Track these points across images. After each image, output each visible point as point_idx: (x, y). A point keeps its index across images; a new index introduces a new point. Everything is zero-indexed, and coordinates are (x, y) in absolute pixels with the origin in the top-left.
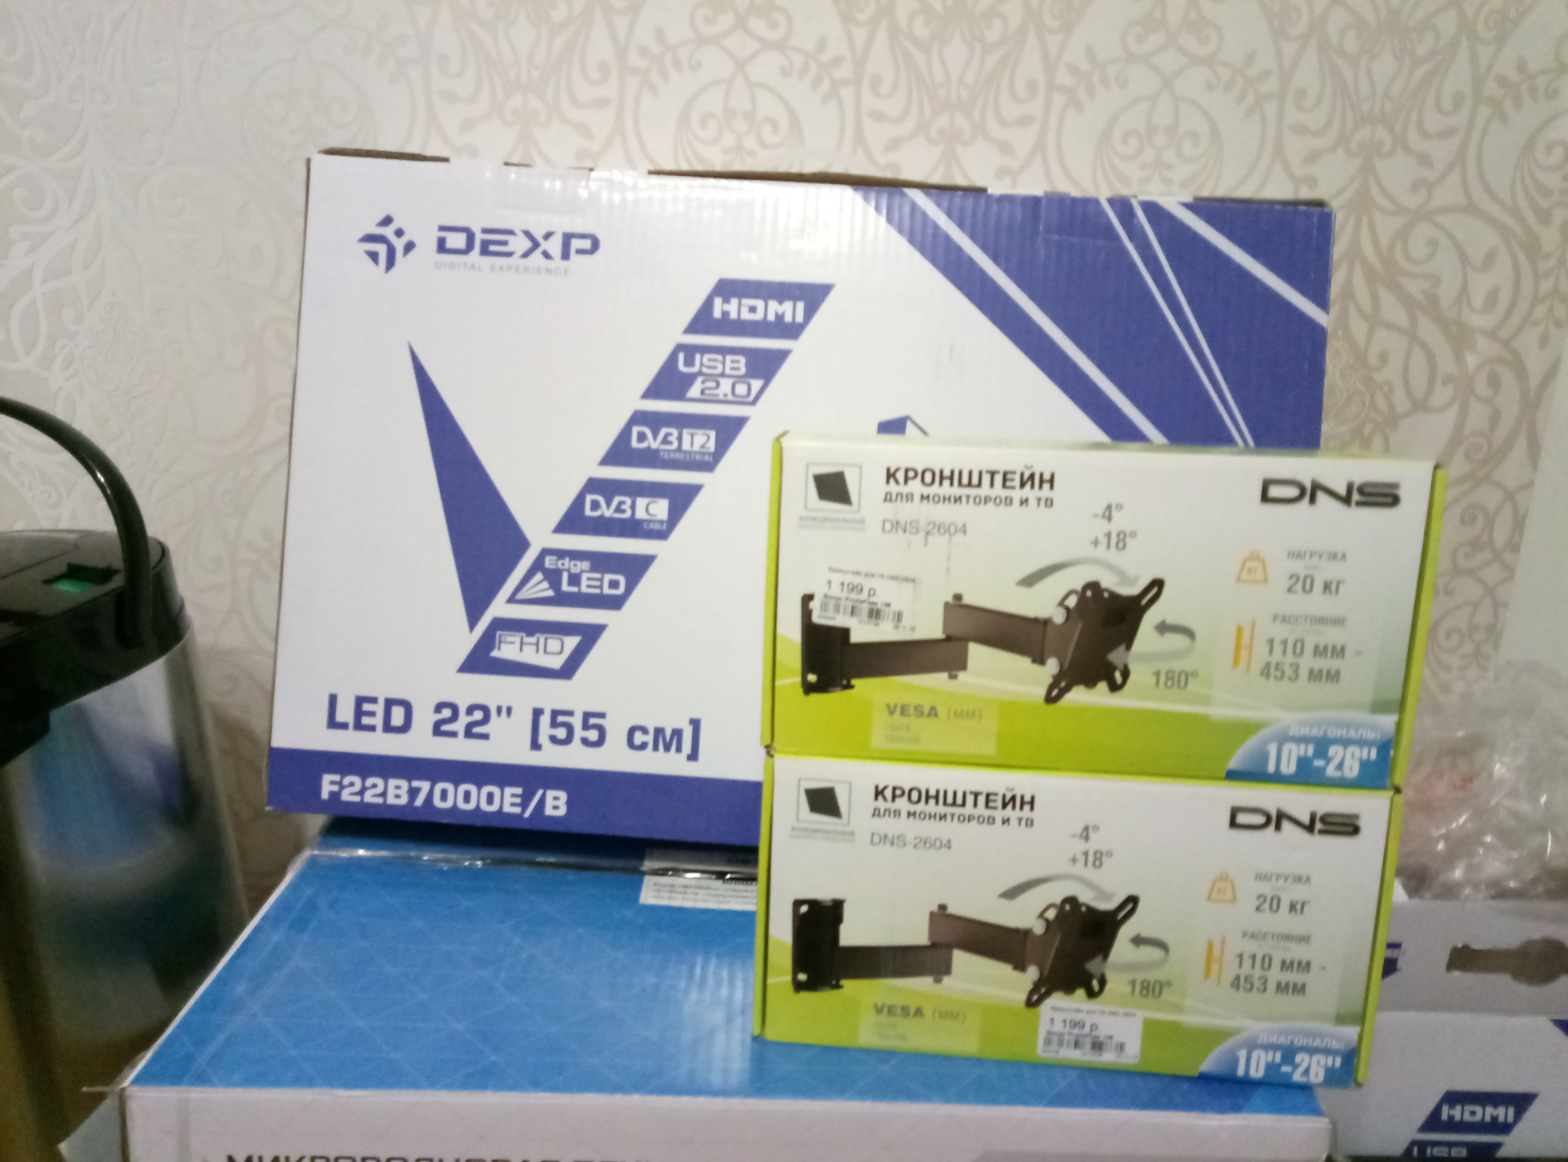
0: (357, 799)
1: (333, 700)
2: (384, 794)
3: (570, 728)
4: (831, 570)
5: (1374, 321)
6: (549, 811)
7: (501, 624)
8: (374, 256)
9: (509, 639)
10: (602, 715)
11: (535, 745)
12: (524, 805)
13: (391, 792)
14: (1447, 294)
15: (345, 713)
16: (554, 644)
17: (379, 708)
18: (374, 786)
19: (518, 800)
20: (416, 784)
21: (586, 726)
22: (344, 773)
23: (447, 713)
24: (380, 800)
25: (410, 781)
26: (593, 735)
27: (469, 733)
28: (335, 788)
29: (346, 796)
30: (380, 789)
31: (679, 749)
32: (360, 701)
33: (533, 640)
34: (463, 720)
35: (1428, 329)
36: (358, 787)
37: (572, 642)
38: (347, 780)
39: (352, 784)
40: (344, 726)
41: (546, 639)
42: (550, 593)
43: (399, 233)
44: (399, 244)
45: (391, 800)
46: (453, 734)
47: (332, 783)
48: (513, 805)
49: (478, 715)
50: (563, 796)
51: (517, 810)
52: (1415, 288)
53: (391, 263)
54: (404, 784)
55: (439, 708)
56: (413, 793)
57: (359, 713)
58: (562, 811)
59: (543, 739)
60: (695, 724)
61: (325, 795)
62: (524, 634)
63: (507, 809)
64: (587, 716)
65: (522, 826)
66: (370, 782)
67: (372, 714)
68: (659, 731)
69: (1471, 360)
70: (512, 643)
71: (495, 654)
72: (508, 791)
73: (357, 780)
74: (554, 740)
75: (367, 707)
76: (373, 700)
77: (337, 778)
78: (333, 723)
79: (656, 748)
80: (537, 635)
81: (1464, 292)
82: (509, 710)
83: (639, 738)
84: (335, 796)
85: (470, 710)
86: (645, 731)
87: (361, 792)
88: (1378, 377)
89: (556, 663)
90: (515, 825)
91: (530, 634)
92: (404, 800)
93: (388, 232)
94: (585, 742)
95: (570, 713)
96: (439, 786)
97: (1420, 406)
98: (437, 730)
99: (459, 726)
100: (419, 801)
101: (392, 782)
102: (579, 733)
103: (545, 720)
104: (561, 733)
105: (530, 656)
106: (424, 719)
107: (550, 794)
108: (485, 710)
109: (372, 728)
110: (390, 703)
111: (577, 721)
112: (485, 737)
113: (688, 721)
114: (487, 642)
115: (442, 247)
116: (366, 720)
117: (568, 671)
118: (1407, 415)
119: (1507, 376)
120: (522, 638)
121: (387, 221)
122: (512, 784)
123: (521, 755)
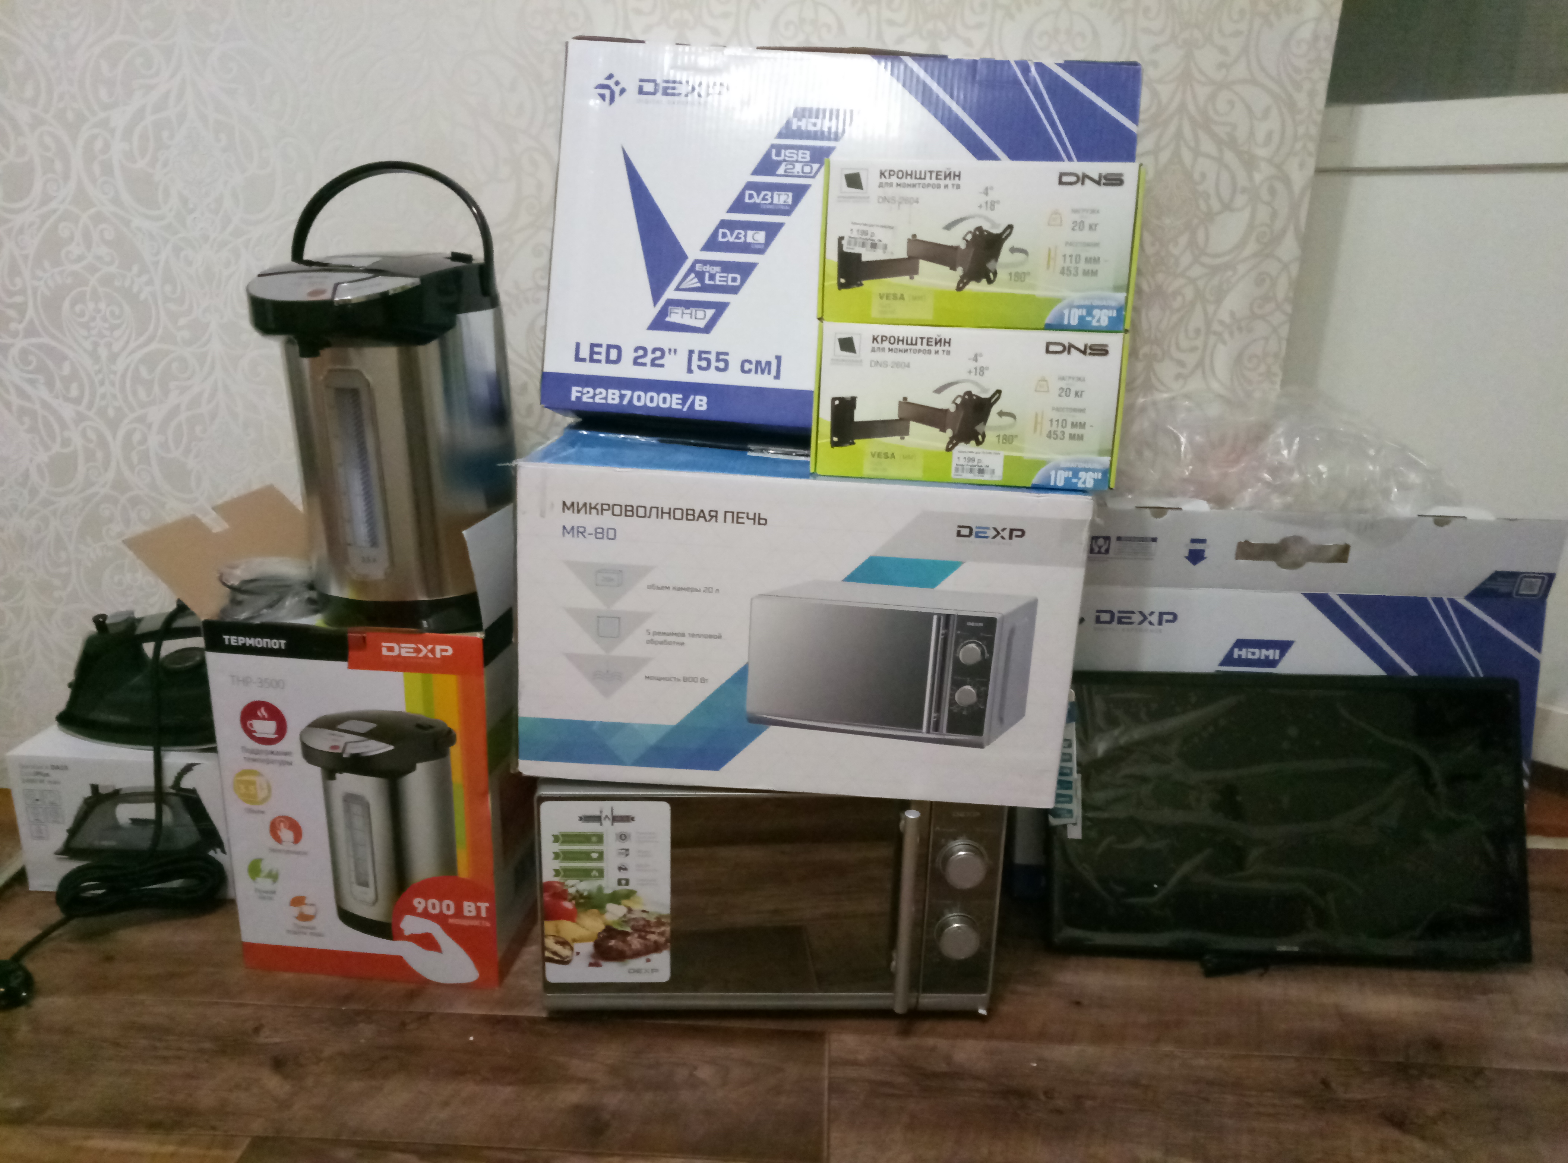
0: (591, 400)
1: (578, 346)
2: (606, 398)
3: (709, 361)
4: (854, 223)
5: (1197, 153)
6: (697, 407)
7: (671, 303)
8: (603, 97)
9: (676, 311)
10: (727, 354)
11: (690, 371)
12: (683, 404)
13: (610, 396)
14: (1241, 133)
15: (585, 353)
16: (700, 313)
17: (603, 350)
18: (601, 393)
19: (680, 401)
20: (623, 392)
21: (718, 360)
22: (584, 386)
23: (641, 353)
24: (603, 401)
25: (620, 391)
26: (721, 365)
27: (653, 364)
28: (579, 395)
29: (585, 399)
30: (604, 395)
31: (769, 373)
32: (593, 346)
33: (688, 311)
34: (650, 356)
35: (1229, 157)
36: (591, 394)
37: (710, 312)
38: (586, 390)
39: (588, 392)
40: (583, 360)
41: (696, 311)
42: (699, 285)
43: (617, 83)
44: (617, 90)
45: (610, 401)
46: (644, 364)
47: (578, 391)
48: (677, 404)
49: (658, 354)
50: (705, 399)
51: (680, 407)
52: (1222, 131)
53: (612, 100)
54: (617, 392)
55: (636, 350)
56: (622, 397)
57: (592, 353)
58: (704, 408)
59: (694, 367)
60: (779, 358)
61: (573, 398)
62: (684, 308)
63: (674, 406)
64: (718, 354)
65: (683, 416)
66: (598, 391)
67: (599, 353)
68: (758, 363)
69: (1258, 177)
70: (677, 313)
71: (668, 319)
72: (675, 396)
73: (591, 390)
74: (700, 367)
75: (596, 349)
76: (600, 346)
77: (580, 389)
78: (578, 359)
79: (756, 372)
80: (691, 308)
81: (1252, 134)
82: (675, 351)
83: (747, 366)
84: (579, 399)
85: (654, 350)
86: (750, 362)
87: (593, 397)
88: (1201, 188)
89: (701, 324)
90: (677, 416)
91: (687, 308)
92: (617, 401)
93: (611, 83)
94: (718, 369)
95: (708, 353)
96: (636, 394)
97: (1227, 207)
98: (636, 363)
99: (647, 360)
100: (625, 402)
101: (610, 391)
102: (714, 364)
103: (695, 357)
104: (704, 364)
105: (687, 320)
106: (628, 355)
107: (698, 398)
108: (662, 350)
109: (599, 361)
110: (609, 347)
111: (713, 357)
112: (662, 366)
113: (774, 357)
114: (663, 312)
115: (641, 91)
116: (596, 357)
117: (708, 329)
118: (1219, 213)
119: (1280, 187)
120: (683, 311)
121: (610, 77)
122: (676, 393)
123: (682, 376)
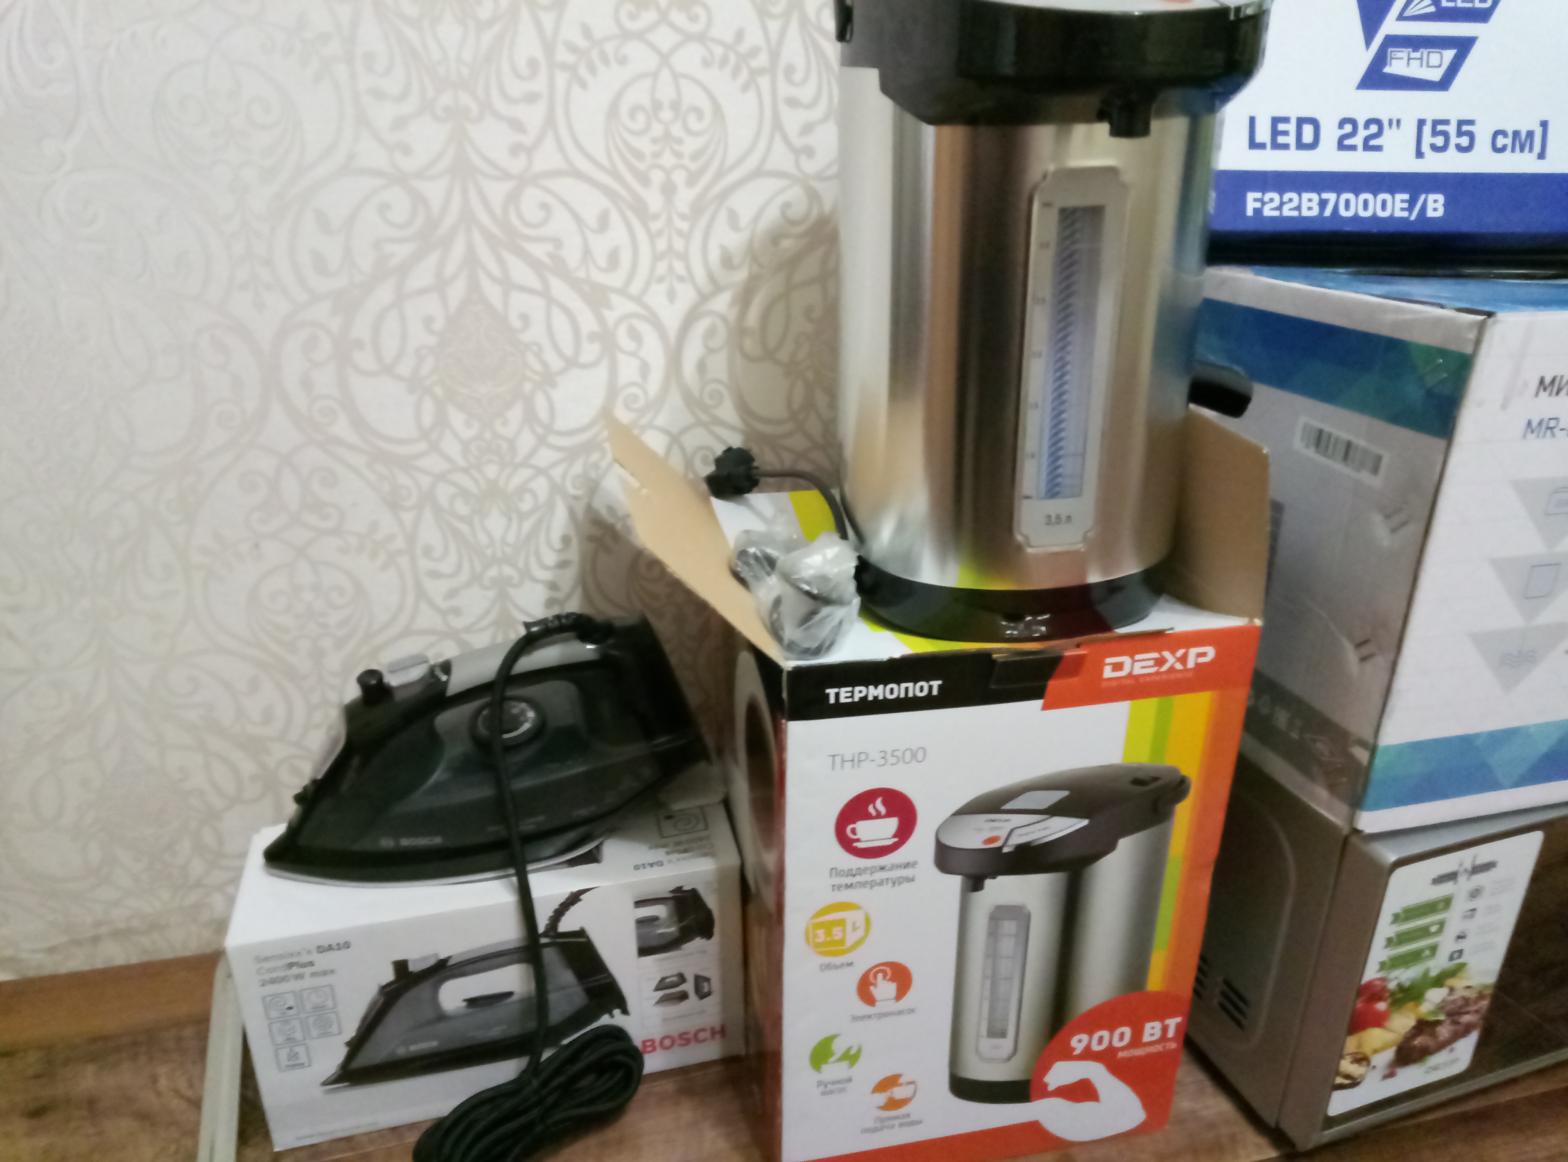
0: (1276, 213)
1: (1252, 120)
2: (1298, 208)
3: (1446, 134)
6: (1430, 214)
7: (1393, 41)
9: (1399, 55)
10: (1471, 122)
11: (1419, 154)
12: (1410, 209)
13: (1305, 205)
15: (1263, 134)
16: (1434, 58)
17: (1292, 127)
18: (1291, 200)
19: (1406, 205)
20: (1325, 196)
21: (1460, 134)
22: (1264, 190)
23: (1348, 128)
24: (1295, 214)
25: (1319, 195)
26: (1464, 141)
27: (1367, 147)
28: (1258, 205)
29: (1268, 212)
30: (1295, 204)
31: (1531, 150)
32: (1276, 121)
33: (1417, 55)
34: (1362, 133)
36: (1276, 203)
37: (1449, 55)
38: (1268, 196)
39: (1272, 200)
40: (1262, 146)
41: (1429, 53)
42: (1432, 9)
45: (1305, 213)
46: (1353, 148)
47: (1256, 200)
48: (1402, 209)
49: (1374, 129)
50: (1441, 198)
51: (1405, 214)
54: (1315, 196)
55: (1342, 123)
56: (1323, 204)
57: (1275, 133)
58: (1440, 213)
59: (1426, 148)
60: (1544, 124)
61: (1250, 212)
62: (1410, 50)
63: (1399, 214)
64: (1461, 123)
65: (1410, 229)
66: (1287, 196)
67: (1286, 133)
68: (1516, 134)
70: (1402, 58)
71: (1387, 70)
72: (1399, 197)
73: (1275, 196)
74: (1434, 148)
75: (1281, 127)
76: (1286, 120)
77: (1258, 195)
78: (1253, 145)
79: (1513, 150)
80: (1421, 50)
82: (1398, 122)
83: (1501, 141)
84: (1258, 212)
85: (1368, 123)
86: (1503, 133)
87: (1280, 208)
89: (1436, 75)
90: (1403, 228)
91: (1416, 50)
92: (1315, 212)
94: (1460, 148)
95: (1446, 122)
96: (1345, 196)
98: (1341, 146)
99: (1358, 140)
100: (1328, 212)
101: (1306, 196)
102: (1454, 140)
103: (1427, 130)
104: (1439, 141)
105: (1416, 71)
106: (1330, 134)
107: (1432, 197)
108: (1378, 122)
109: (1286, 147)
110: (1301, 121)
111: (1452, 129)
112: (1379, 148)
113: (1538, 123)
114: (1380, 59)
116: (1281, 140)
117: (1444, 84)
120: (1409, 55)
122: (1402, 191)
123: (1408, 164)
